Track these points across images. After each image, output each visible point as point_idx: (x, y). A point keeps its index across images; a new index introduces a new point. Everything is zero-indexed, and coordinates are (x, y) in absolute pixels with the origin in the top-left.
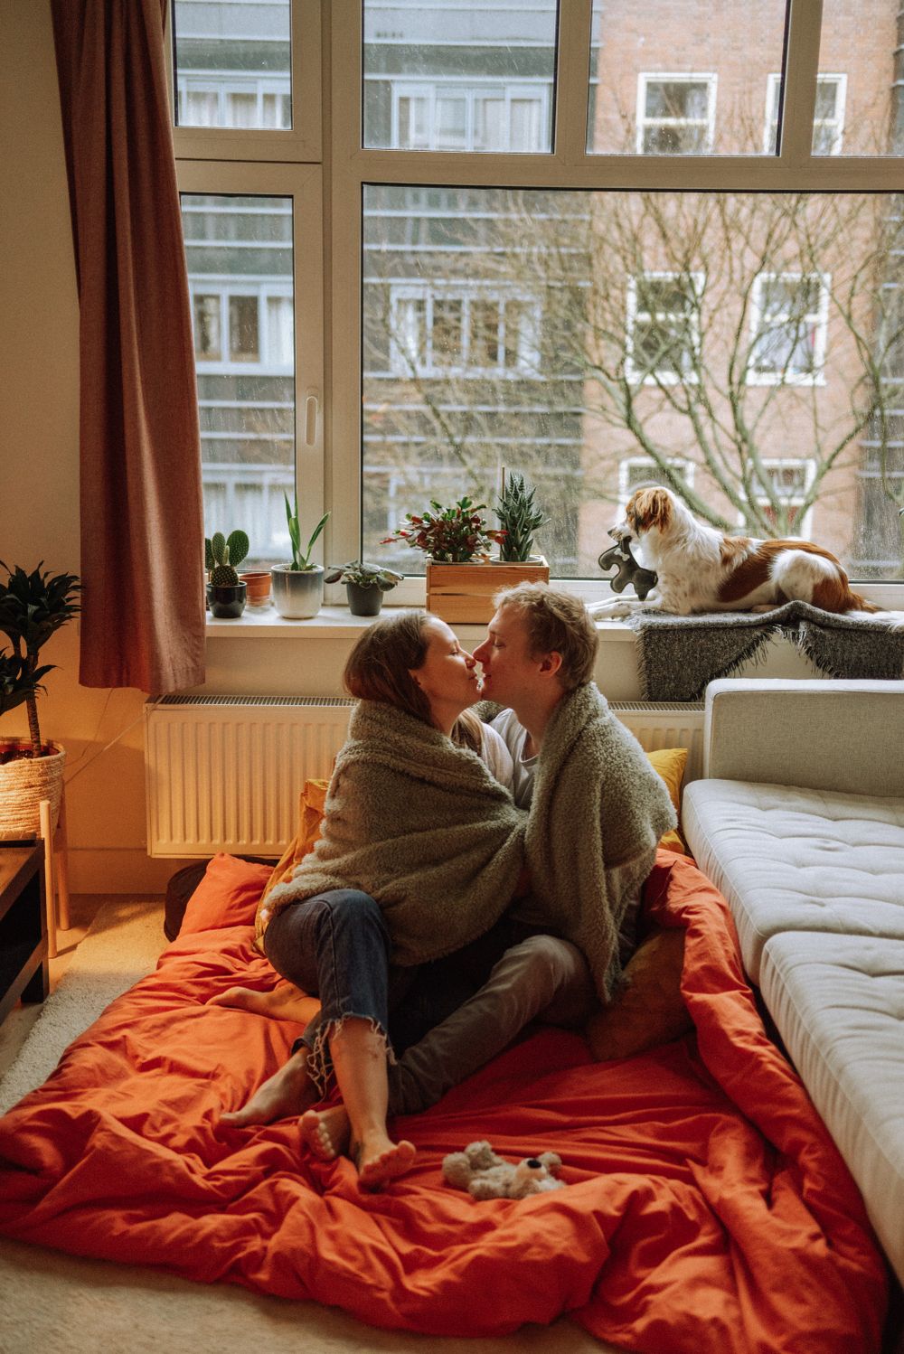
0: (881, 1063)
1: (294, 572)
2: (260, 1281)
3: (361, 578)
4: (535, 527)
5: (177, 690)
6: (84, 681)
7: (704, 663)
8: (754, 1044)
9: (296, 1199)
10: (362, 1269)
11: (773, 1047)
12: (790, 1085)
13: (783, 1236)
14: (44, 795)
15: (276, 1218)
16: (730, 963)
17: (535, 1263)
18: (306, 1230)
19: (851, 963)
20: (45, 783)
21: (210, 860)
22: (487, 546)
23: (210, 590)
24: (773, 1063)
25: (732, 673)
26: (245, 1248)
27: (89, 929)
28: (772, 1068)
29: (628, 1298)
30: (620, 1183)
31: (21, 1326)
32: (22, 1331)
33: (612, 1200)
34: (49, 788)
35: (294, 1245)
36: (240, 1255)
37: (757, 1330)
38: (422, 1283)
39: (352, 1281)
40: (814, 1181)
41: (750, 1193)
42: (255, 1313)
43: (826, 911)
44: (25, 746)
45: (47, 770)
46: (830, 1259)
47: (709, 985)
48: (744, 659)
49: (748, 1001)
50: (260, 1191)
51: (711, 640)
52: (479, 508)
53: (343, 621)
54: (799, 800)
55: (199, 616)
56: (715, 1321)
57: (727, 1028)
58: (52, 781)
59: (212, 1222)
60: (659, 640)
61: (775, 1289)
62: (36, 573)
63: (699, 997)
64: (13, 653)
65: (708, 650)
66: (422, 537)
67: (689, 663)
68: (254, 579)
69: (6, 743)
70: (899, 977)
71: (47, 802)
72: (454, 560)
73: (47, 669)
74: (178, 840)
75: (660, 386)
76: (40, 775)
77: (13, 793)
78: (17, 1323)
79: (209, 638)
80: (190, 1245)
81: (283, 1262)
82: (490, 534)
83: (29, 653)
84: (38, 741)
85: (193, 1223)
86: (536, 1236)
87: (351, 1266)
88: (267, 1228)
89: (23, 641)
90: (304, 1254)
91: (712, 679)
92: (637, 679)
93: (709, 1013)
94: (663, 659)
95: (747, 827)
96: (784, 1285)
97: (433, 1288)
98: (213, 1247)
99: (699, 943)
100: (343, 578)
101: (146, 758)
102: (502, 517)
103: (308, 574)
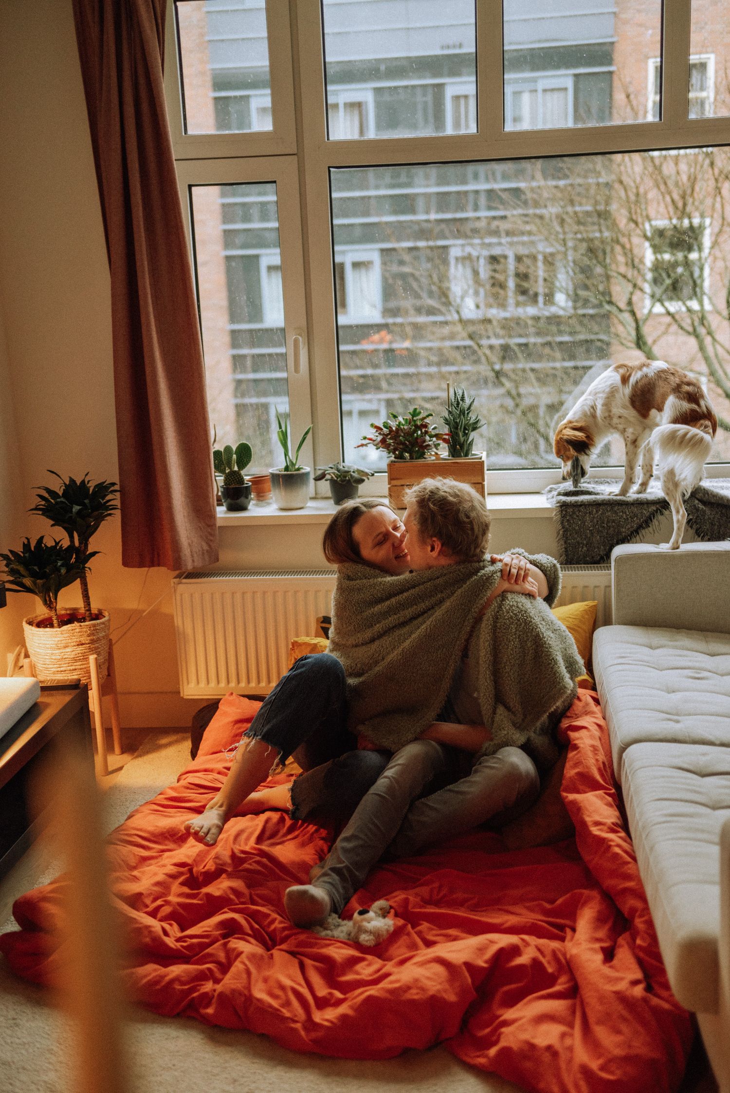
0: (684, 842)
1: (286, 473)
2: (207, 1014)
3: (340, 476)
4: (474, 429)
5: (194, 568)
6: (126, 563)
7: (611, 531)
8: (607, 832)
9: (240, 954)
10: (283, 1006)
11: (623, 834)
12: (629, 863)
13: (610, 981)
14: (92, 651)
15: (225, 968)
16: (599, 770)
17: (412, 1002)
18: (244, 976)
19: (685, 766)
20: (93, 642)
21: (220, 699)
22: (437, 446)
23: (222, 490)
24: (618, 846)
25: (634, 540)
26: (198, 990)
27: (136, 754)
28: (617, 850)
29: (487, 1030)
30: (492, 942)
31: (27, 1046)
32: (27, 1050)
33: (483, 954)
34: (97, 645)
35: (233, 987)
36: (195, 995)
37: (582, 1055)
38: (326, 1016)
39: (275, 1014)
40: (643, 939)
41: (592, 949)
42: (202, 1039)
43: (678, 726)
44: (82, 614)
45: (94, 631)
46: (645, 1000)
47: (581, 787)
48: (644, 528)
49: (610, 799)
50: (216, 949)
51: (616, 513)
52: (428, 416)
53: (327, 509)
54: (685, 641)
55: (210, 510)
56: (549, 1048)
57: (588, 819)
58: (98, 640)
59: (176, 970)
60: (574, 513)
61: (599, 1022)
62: (83, 482)
63: (572, 797)
64: (69, 543)
65: (613, 521)
66: (383, 441)
67: (599, 531)
68: (258, 481)
69: (68, 612)
70: (726, 777)
71: (95, 656)
72: (411, 458)
73: (94, 554)
74: (203, 684)
75: (668, 313)
76: (89, 636)
77: (68, 650)
78: (24, 1044)
79: (219, 527)
80: (158, 987)
81: (225, 1000)
82: (437, 436)
83: (80, 543)
84: (89, 610)
85: (162, 970)
86: (416, 980)
87: (275, 1003)
88: (218, 975)
89: (76, 535)
90: (240, 994)
91: (618, 544)
92: (556, 544)
93: (577, 808)
94: (577, 528)
95: (635, 662)
96: (606, 1019)
97: (334, 1020)
98: (174, 989)
99: (576, 754)
100: (328, 477)
101: (175, 621)
102: (447, 422)
103: (297, 475)
